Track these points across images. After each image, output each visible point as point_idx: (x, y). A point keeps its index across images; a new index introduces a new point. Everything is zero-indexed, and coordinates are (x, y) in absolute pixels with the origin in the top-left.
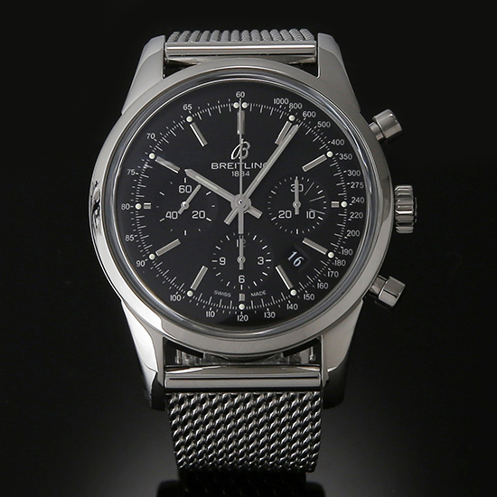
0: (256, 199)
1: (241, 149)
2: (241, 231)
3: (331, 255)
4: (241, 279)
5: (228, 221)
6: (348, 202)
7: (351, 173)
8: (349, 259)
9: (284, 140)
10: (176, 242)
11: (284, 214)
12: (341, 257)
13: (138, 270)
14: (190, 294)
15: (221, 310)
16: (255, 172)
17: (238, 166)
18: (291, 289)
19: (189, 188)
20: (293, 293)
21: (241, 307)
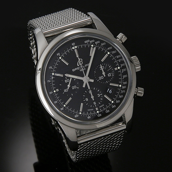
0: (90, 76)
1: (80, 62)
2: (89, 88)
3: (120, 86)
4: (95, 103)
5: (84, 86)
6: (120, 67)
7: (118, 57)
8: (127, 85)
9: (92, 54)
10: (70, 99)
11: (101, 78)
12: (124, 85)
13: (62, 111)
14: (80, 113)
15: (92, 115)
16: (87, 67)
17: (81, 67)
19: (68, 80)
20: (112, 102)
21: (98, 112)
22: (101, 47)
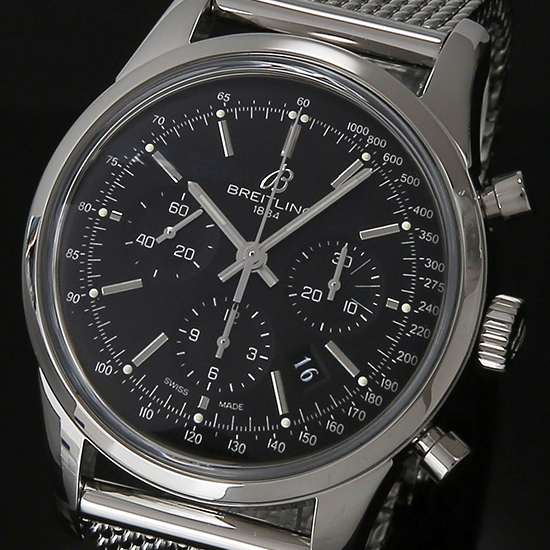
0: (275, 258)
1: (279, 178)
2: (238, 298)
3: (362, 381)
4: (213, 373)
5: (224, 276)
6: (414, 306)
7: (430, 264)
8: (389, 397)
9: (345, 184)
10: (137, 283)
11: (310, 293)
12: (378, 390)
13: (66, 307)
14: (127, 369)
15: (165, 411)
16: (289, 217)
17: (267, 200)
18: (284, 416)
19: (184, 209)
20: (285, 423)
21: (198, 418)
22: (395, 184)
